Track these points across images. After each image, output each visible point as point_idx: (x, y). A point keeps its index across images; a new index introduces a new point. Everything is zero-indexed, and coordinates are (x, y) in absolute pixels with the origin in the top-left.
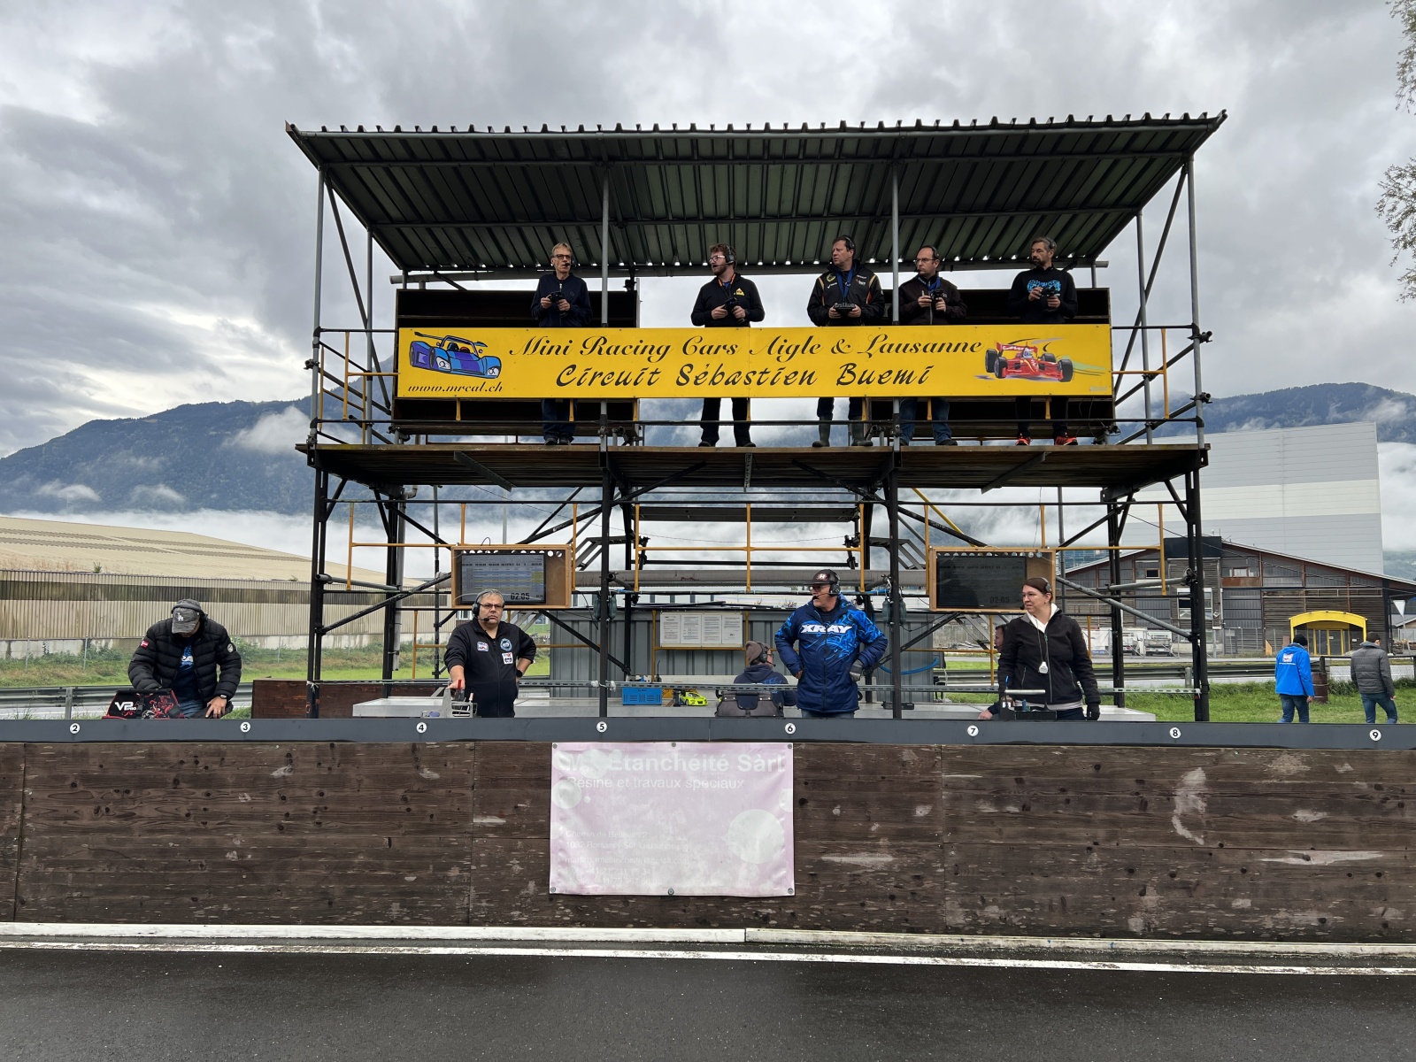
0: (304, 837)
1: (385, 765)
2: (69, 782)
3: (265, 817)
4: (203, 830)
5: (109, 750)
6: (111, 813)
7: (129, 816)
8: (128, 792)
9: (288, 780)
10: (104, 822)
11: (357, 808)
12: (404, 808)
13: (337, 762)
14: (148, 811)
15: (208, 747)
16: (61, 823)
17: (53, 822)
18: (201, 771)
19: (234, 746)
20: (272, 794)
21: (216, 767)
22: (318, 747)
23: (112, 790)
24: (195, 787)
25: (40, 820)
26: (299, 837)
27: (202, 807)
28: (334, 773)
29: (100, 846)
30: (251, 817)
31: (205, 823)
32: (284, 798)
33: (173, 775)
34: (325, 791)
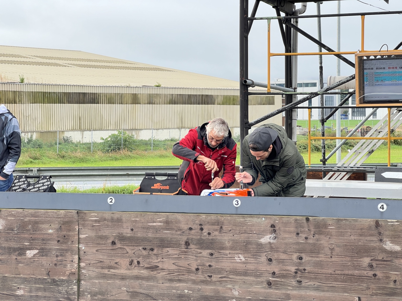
0: (289, 292)
1: (352, 237)
2: (110, 241)
3: (257, 274)
4: (210, 282)
5: (137, 217)
6: (142, 265)
7: (154, 268)
8: (152, 250)
9: (273, 245)
10: (136, 271)
11: (330, 271)
12: (371, 273)
13: (312, 233)
14: (168, 265)
15: (209, 218)
16: (106, 271)
17: (100, 270)
18: (205, 236)
19: (229, 218)
20: (260, 256)
21: (217, 233)
22: (296, 220)
23: (141, 248)
24: (201, 248)
25: (91, 268)
26: (284, 292)
27: (207, 264)
28: (310, 241)
29: (135, 290)
30: (245, 273)
31: (210, 277)
32: (270, 260)
33: (185, 238)
34: (303, 255)
